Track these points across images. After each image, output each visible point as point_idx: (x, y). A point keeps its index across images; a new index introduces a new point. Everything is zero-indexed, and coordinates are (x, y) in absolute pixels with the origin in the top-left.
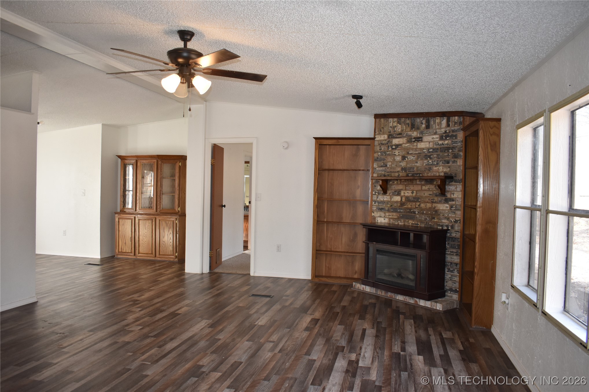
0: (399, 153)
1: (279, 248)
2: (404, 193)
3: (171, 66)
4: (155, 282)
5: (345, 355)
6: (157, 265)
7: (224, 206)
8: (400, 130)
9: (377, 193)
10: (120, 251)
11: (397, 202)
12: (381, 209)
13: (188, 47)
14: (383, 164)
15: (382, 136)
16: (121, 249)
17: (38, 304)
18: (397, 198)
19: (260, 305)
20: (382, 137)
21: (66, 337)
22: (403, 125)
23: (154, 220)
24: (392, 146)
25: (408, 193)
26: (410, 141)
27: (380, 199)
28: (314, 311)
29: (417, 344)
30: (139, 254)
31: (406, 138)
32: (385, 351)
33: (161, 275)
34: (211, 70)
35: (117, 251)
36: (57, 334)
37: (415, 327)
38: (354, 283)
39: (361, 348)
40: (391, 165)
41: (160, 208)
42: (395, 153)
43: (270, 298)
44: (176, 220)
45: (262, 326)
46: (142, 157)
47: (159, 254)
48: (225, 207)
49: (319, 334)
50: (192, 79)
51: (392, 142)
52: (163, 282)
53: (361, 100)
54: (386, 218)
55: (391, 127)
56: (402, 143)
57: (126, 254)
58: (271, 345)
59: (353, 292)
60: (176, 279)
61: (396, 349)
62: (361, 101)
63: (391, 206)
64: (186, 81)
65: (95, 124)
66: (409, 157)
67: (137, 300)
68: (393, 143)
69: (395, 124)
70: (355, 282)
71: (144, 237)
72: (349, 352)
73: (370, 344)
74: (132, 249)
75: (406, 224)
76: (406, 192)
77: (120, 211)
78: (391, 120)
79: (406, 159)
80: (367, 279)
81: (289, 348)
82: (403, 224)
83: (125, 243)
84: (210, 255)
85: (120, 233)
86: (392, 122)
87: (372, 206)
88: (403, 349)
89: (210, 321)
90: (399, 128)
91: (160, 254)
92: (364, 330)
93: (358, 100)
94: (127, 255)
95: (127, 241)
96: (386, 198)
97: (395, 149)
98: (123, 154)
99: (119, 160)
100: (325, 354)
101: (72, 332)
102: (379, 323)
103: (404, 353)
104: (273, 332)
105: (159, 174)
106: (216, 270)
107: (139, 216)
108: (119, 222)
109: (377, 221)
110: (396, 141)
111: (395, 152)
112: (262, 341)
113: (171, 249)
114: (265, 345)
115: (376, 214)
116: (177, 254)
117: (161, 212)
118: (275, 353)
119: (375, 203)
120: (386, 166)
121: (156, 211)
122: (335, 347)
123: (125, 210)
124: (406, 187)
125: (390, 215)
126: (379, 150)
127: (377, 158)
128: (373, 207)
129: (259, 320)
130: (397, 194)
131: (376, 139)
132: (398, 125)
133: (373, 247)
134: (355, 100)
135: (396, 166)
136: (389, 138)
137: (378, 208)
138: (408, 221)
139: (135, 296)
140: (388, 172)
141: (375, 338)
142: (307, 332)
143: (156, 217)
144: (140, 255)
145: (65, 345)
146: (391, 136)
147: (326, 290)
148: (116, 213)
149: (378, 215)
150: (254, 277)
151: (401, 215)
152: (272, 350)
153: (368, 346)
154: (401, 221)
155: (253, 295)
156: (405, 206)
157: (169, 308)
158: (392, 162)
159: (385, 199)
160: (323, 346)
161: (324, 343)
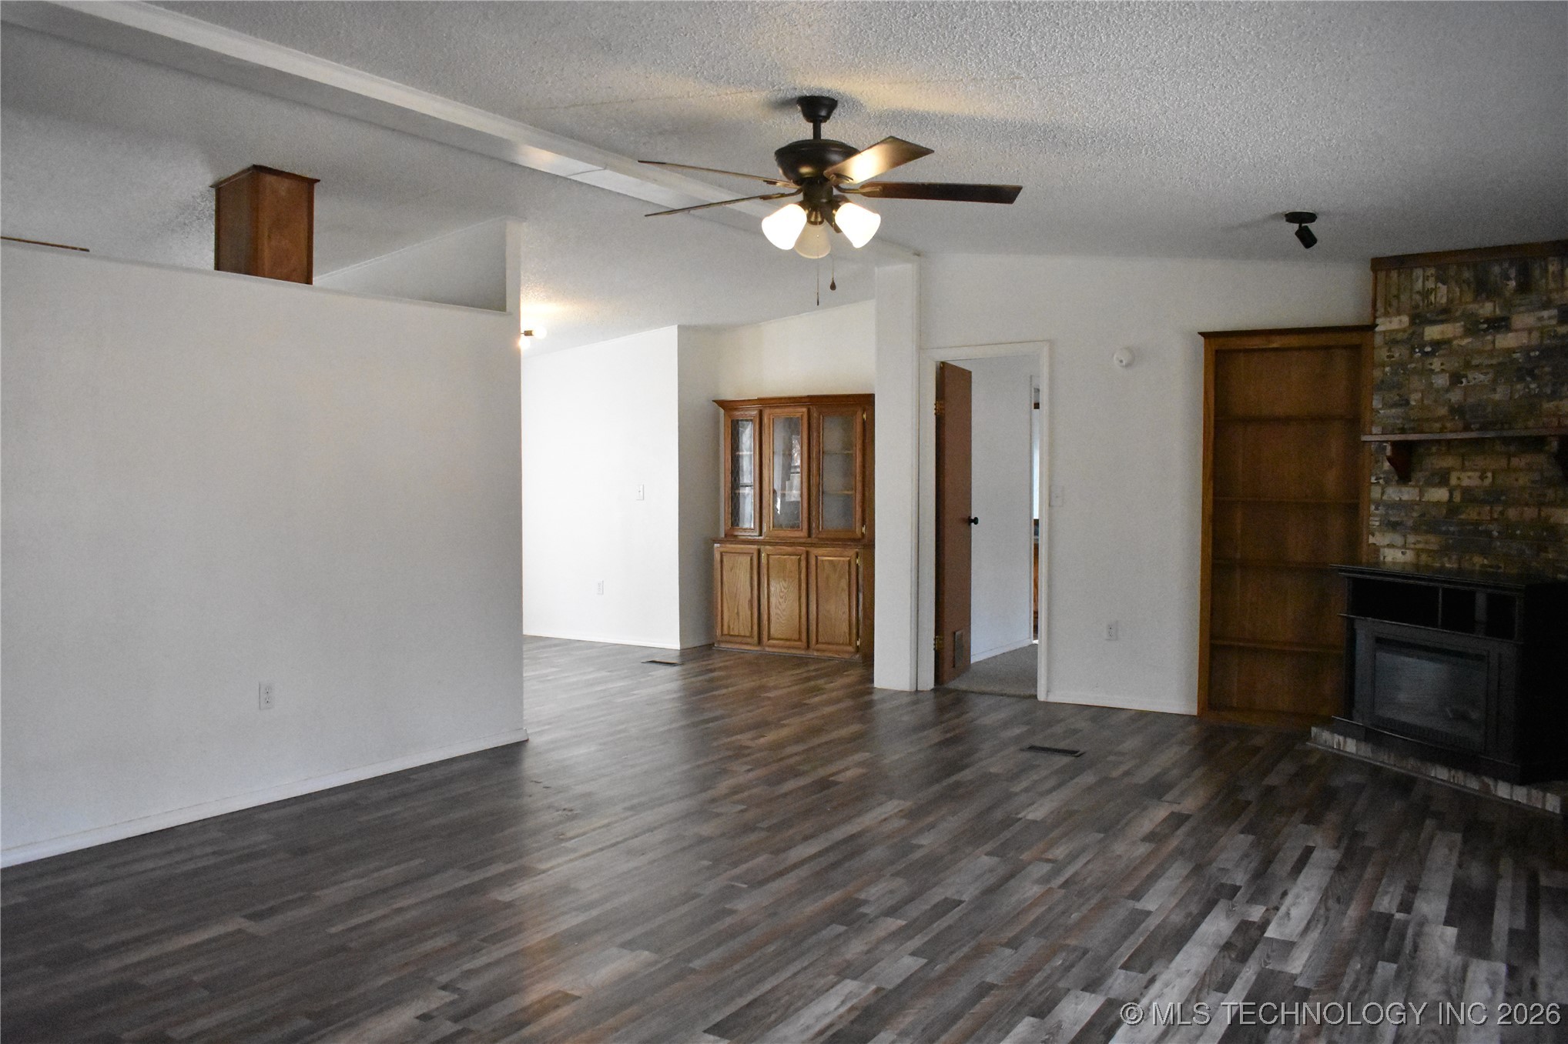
0: (1442, 364)
1: (1113, 631)
2: (1459, 479)
3: (784, 185)
4: (798, 707)
5: (1233, 906)
6: (812, 668)
7: (976, 521)
8: (1444, 300)
9: (1381, 481)
10: (726, 632)
11: (1438, 504)
12: (1393, 526)
13: (823, 137)
14: (1397, 398)
15: (1396, 320)
16: (729, 627)
17: (529, 745)
18: (1440, 494)
19: (1044, 773)
20: (1392, 324)
21: (575, 817)
22: (1453, 284)
23: (803, 557)
24: (1422, 346)
25: (1469, 477)
26: (1473, 327)
27: (1390, 497)
28: (1184, 794)
29: (1453, 896)
30: (769, 640)
31: (1462, 323)
32: (1352, 907)
33: (817, 691)
34: (880, 187)
35: (719, 632)
36: (558, 811)
37: (1462, 854)
38: (1314, 730)
39: (1285, 894)
40: (1422, 399)
41: (819, 528)
42: (1433, 367)
43: (1074, 758)
44: (857, 557)
45: (1034, 822)
46: (773, 402)
47: (817, 642)
48: (976, 523)
49: (1180, 852)
50: (834, 212)
51: (1423, 333)
52: (813, 708)
53: (1309, 225)
54: (1409, 549)
55: (1418, 292)
56: (1452, 336)
57: (739, 639)
58: (1046, 868)
59: (1309, 753)
60: (848, 703)
61: (1387, 903)
62: (1312, 227)
63: (1423, 515)
64: (822, 216)
65: (662, 327)
66: (1470, 376)
67: (748, 747)
68: (1427, 338)
69: (1430, 284)
70: (1317, 726)
71: (781, 600)
72: (1247, 902)
73: (1313, 886)
74: (752, 628)
75: (1466, 565)
76: (1464, 475)
77: (726, 535)
78: (1418, 272)
79: (1464, 380)
80: (1351, 718)
81: (1089, 880)
82: (1455, 566)
83: (738, 613)
84: (935, 644)
85: (726, 589)
86: (1421, 279)
87: (1370, 516)
88: (1406, 906)
89: (907, 804)
90: (1442, 294)
91: (820, 640)
92: (1308, 852)
93: (1303, 225)
94: (741, 643)
95: (740, 608)
96: (1408, 494)
97: (1432, 354)
98: (729, 395)
99: (722, 411)
100: (1181, 900)
101: (590, 806)
102: (1356, 836)
103: (1406, 915)
104: (1060, 838)
105: (814, 442)
106: (952, 685)
107: (768, 547)
108: (722, 561)
109: (1382, 558)
110: (1432, 332)
111: (1431, 364)
112: (1025, 856)
113: (845, 628)
114: (1030, 868)
115: (1378, 539)
116: (858, 643)
117: (820, 536)
118: (1050, 888)
119: (1377, 509)
120: (1407, 402)
121: (809, 535)
122: (1212, 886)
123: (736, 533)
124: (1463, 459)
125: (1419, 542)
126: (1386, 359)
127: (1382, 381)
128: (1371, 518)
129: (1030, 809)
130: (1437, 481)
131: (1377, 329)
132: (1440, 285)
133: (1366, 629)
134: (1296, 226)
135: (1436, 401)
136: (1412, 322)
137: (1385, 522)
138: (1471, 559)
139: (744, 739)
140: (1413, 420)
141: (1332, 871)
142: (1147, 844)
143: (808, 549)
144: (771, 642)
145: (570, 834)
146: (1419, 319)
147: (1234, 744)
148: (715, 541)
149: (1386, 541)
150: (1047, 704)
151: (1451, 541)
152: (1046, 879)
153: (1307, 889)
154: (1450, 558)
155: (1032, 748)
156: (1463, 517)
157: (815, 768)
158: (1422, 392)
159: (1405, 497)
160: (1181, 882)
161: (1185, 872)
